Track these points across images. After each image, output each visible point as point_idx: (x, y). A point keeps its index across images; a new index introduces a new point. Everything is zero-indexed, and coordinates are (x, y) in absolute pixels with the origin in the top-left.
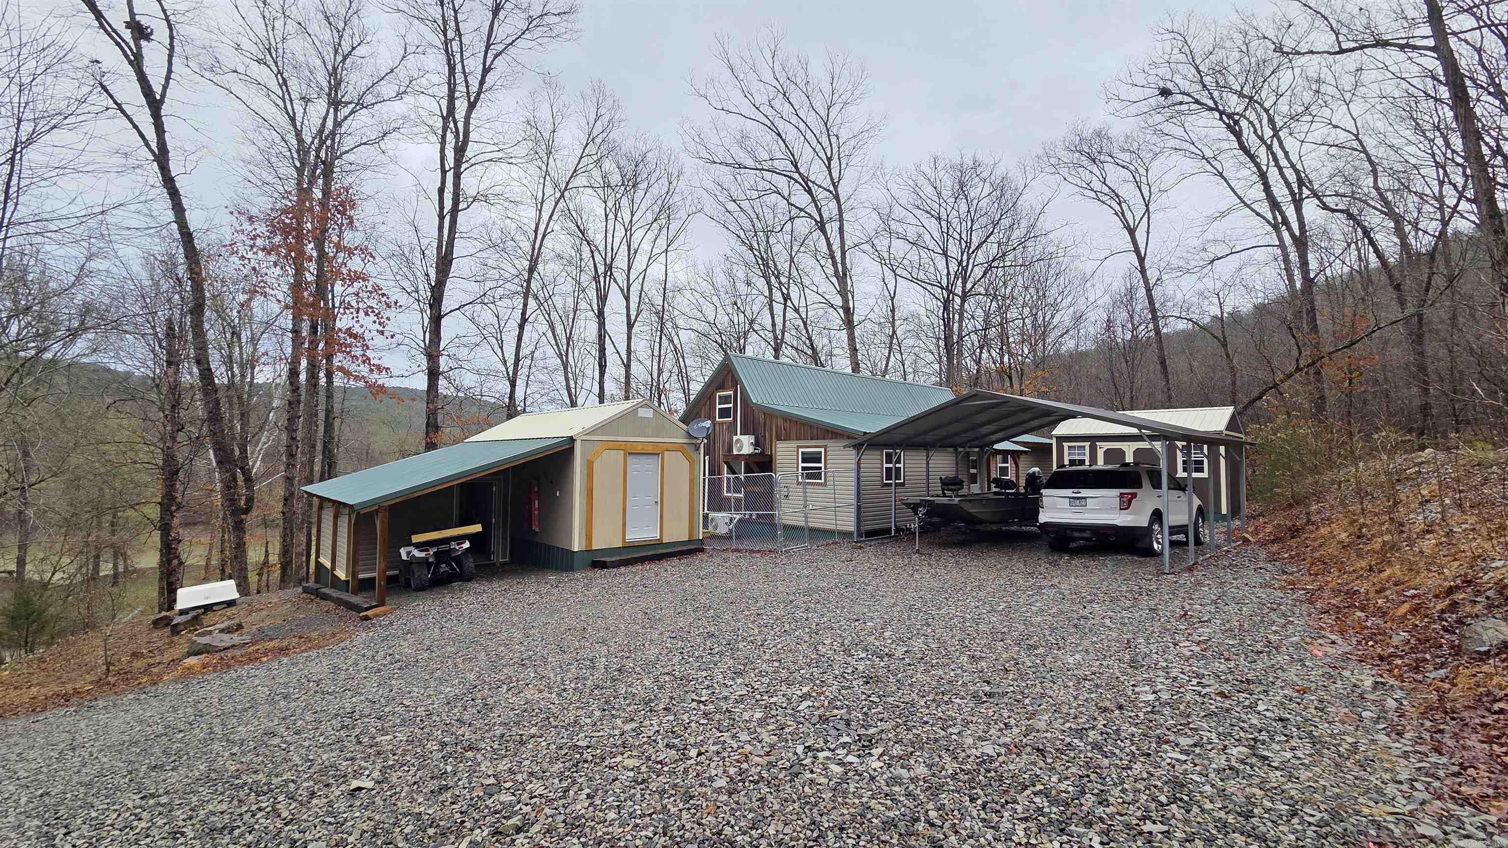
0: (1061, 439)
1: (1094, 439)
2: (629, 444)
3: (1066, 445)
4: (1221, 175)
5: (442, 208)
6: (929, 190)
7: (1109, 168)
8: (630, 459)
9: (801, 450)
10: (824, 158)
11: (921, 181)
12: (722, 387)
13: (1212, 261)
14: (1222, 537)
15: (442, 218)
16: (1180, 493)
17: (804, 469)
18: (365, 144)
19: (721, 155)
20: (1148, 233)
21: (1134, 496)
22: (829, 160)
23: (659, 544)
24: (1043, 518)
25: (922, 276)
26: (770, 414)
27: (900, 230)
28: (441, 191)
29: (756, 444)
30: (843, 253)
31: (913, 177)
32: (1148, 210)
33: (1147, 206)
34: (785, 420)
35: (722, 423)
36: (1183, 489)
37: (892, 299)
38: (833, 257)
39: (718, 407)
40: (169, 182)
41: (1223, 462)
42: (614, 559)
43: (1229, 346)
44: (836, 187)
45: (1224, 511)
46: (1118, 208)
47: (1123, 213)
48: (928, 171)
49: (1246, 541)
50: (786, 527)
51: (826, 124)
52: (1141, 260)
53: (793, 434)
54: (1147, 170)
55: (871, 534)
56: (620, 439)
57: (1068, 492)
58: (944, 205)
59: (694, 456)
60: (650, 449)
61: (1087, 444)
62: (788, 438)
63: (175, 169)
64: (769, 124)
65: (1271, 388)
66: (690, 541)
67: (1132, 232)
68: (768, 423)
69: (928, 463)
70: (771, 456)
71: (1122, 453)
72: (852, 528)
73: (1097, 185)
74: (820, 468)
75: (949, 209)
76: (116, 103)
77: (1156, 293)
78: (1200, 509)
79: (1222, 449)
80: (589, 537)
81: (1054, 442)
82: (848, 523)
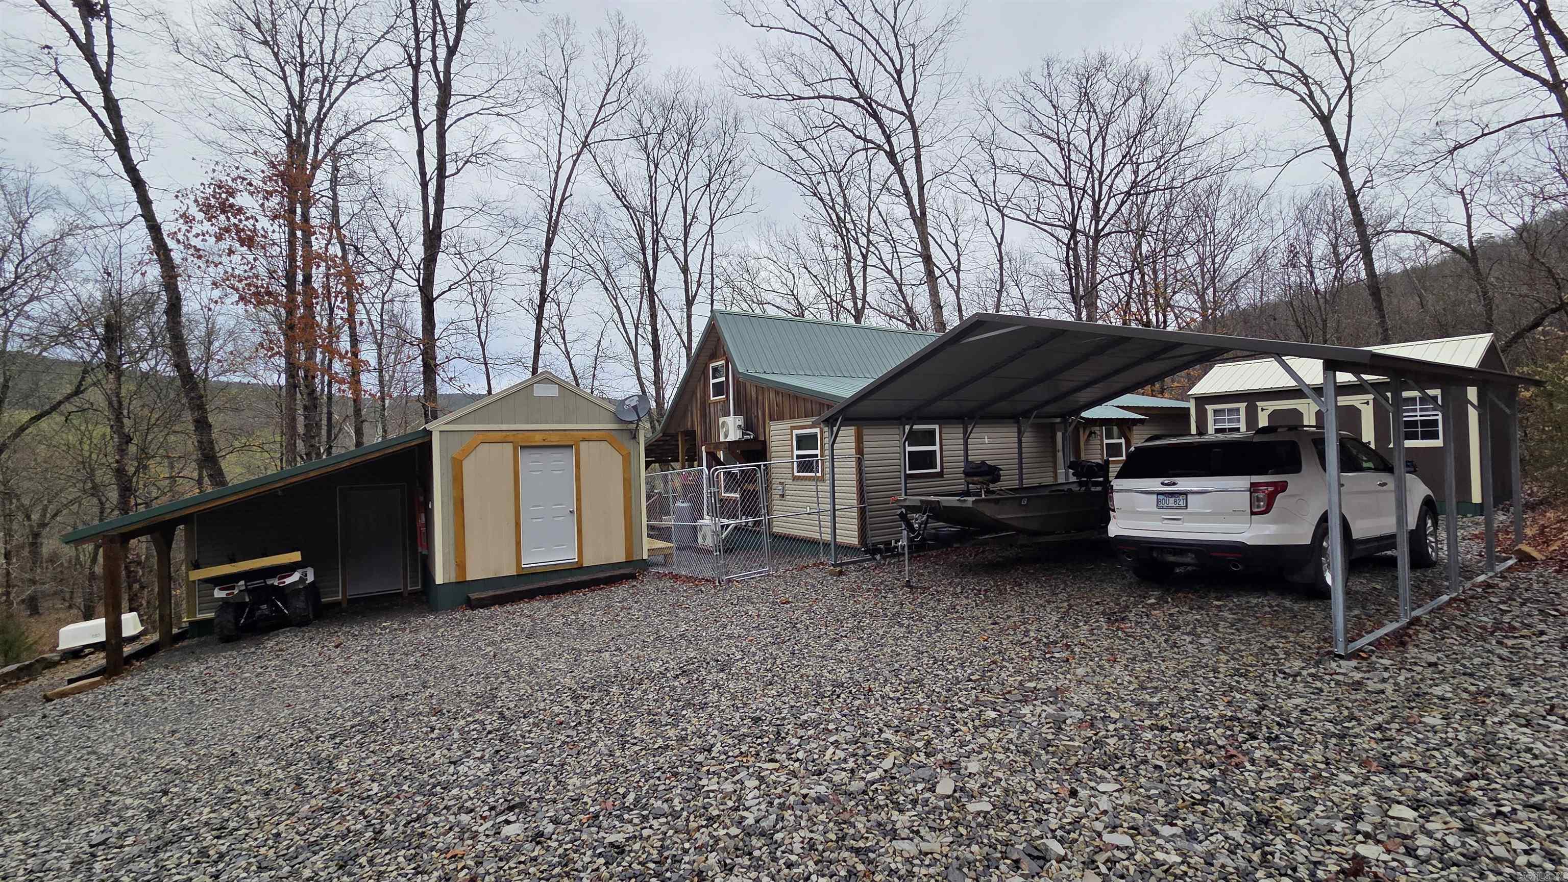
0: (1203, 401)
1: (1252, 398)
2: (520, 435)
3: (1210, 408)
4: (1465, 26)
5: (423, 173)
6: (1044, 106)
7: (1289, 33)
8: (523, 456)
9: (795, 432)
10: (893, 72)
11: (1030, 93)
12: (714, 357)
13: (1451, 152)
14: (1477, 547)
15: (424, 185)
16: (1384, 477)
17: (799, 457)
18: (375, 121)
19: (771, 87)
20: (1350, 116)
21: (1282, 487)
22: (899, 72)
23: (578, 568)
24: (1115, 529)
25: (1040, 218)
26: (763, 387)
27: (1011, 162)
28: (420, 154)
29: (748, 426)
30: (921, 188)
31: (1020, 90)
32: (1349, 87)
33: (1348, 79)
34: (777, 393)
35: (716, 403)
36: (1389, 469)
37: (999, 245)
38: (907, 194)
39: (712, 381)
40: (131, 170)
41: (1473, 416)
42: (484, 595)
43: (1480, 262)
44: (908, 106)
45: (1476, 498)
46: (1302, 89)
47: (1311, 96)
48: (1041, 81)
49: (1525, 559)
50: (775, 537)
51: (893, 28)
52: (1341, 156)
53: (787, 414)
54: (1348, 32)
55: (873, 551)
56: (504, 427)
57: (1155, 484)
58: (1063, 121)
59: (629, 445)
60: (555, 439)
61: (1242, 406)
62: (781, 418)
63: (135, 156)
64: (818, 35)
65: (1554, 311)
66: (628, 563)
67: (1325, 120)
68: (760, 398)
69: (966, 444)
70: (765, 442)
71: (1297, 414)
72: (855, 541)
73: (1273, 63)
74: (816, 456)
75: (1069, 126)
76: (74, 91)
77: (1363, 199)
78: (1428, 503)
79: (1472, 393)
80: (461, 566)
81: (1192, 405)
82: (849, 534)
